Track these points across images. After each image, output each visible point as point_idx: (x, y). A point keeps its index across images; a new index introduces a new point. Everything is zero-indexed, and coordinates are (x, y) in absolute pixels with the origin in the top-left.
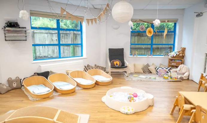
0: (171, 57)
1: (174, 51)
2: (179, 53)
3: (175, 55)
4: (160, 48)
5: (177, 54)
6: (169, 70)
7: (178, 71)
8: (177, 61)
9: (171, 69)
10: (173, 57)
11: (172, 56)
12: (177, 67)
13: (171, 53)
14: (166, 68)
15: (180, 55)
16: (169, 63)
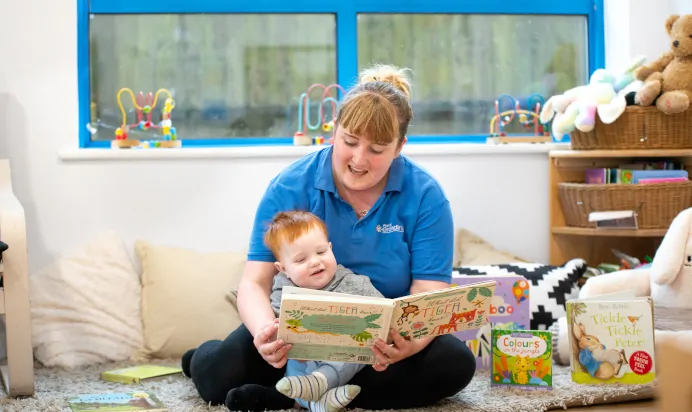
0: (576, 137)
1: (598, 74)
2: (652, 82)
3: (612, 110)
4: (459, 109)
5: (630, 99)
6: (560, 293)
7: (662, 283)
8: (645, 177)
9: (578, 277)
10: (600, 132)
11: (583, 123)
12: (644, 249)
13: (569, 94)
14: (530, 268)
15: (662, 103)
16: (554, 222)
